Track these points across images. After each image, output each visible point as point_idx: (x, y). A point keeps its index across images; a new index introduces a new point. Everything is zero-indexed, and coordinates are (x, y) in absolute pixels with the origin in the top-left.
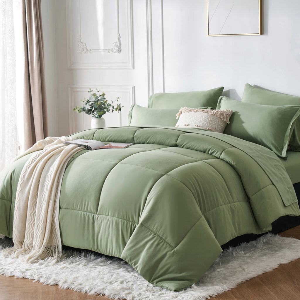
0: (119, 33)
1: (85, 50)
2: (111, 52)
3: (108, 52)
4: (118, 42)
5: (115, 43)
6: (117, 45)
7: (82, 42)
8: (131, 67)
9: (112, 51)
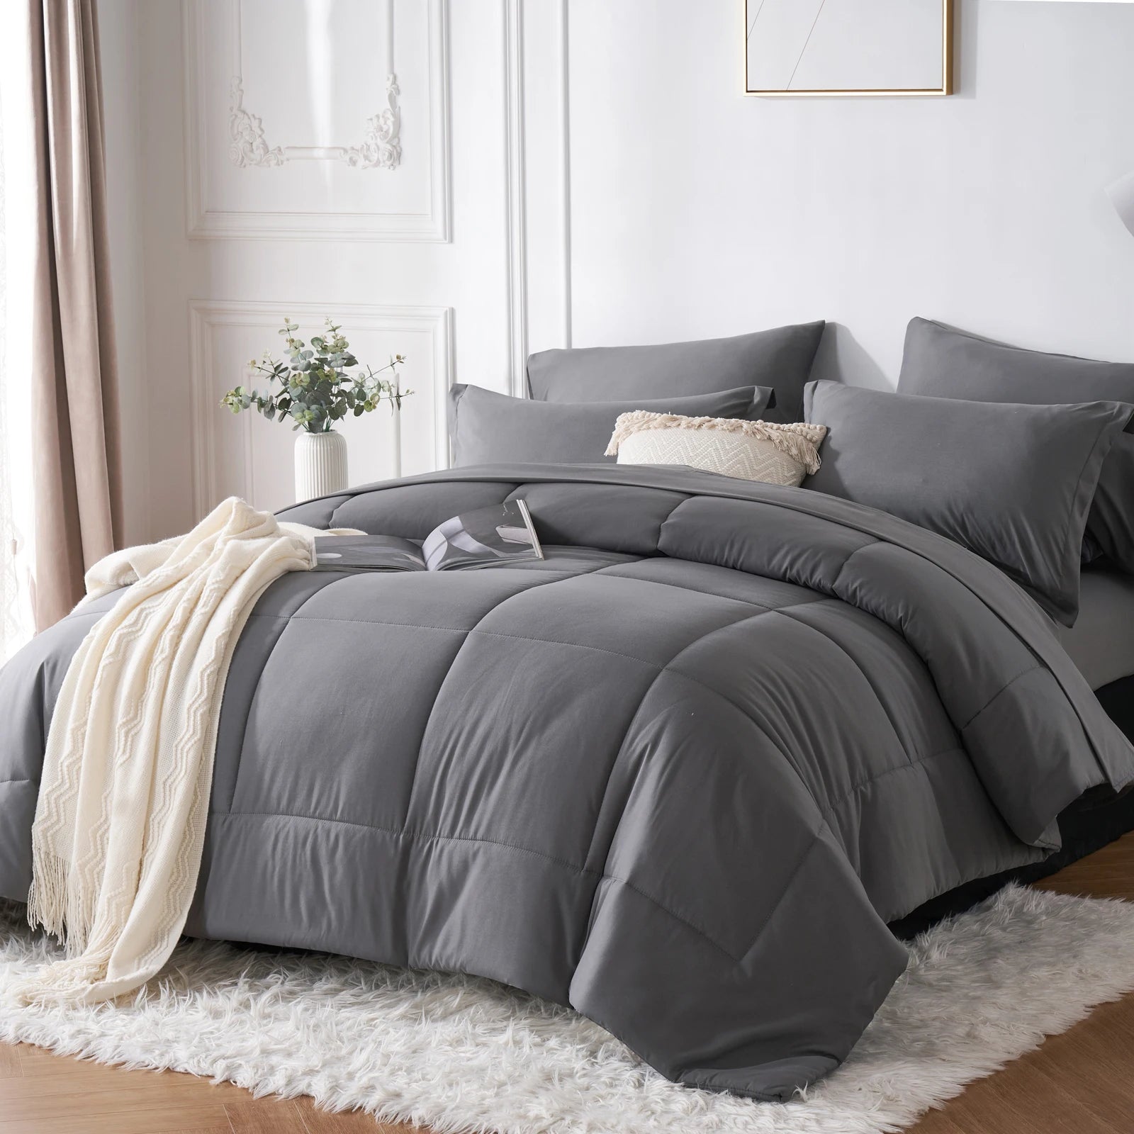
0: (392, 71)
1: (259, 152)
2: (361, 162)
3: (351, 159)
4: (389, 115)
5: (378, 116)
6: (385, 128)
7: (244, 112)
8: (440, 234)
9: (366, 158)
